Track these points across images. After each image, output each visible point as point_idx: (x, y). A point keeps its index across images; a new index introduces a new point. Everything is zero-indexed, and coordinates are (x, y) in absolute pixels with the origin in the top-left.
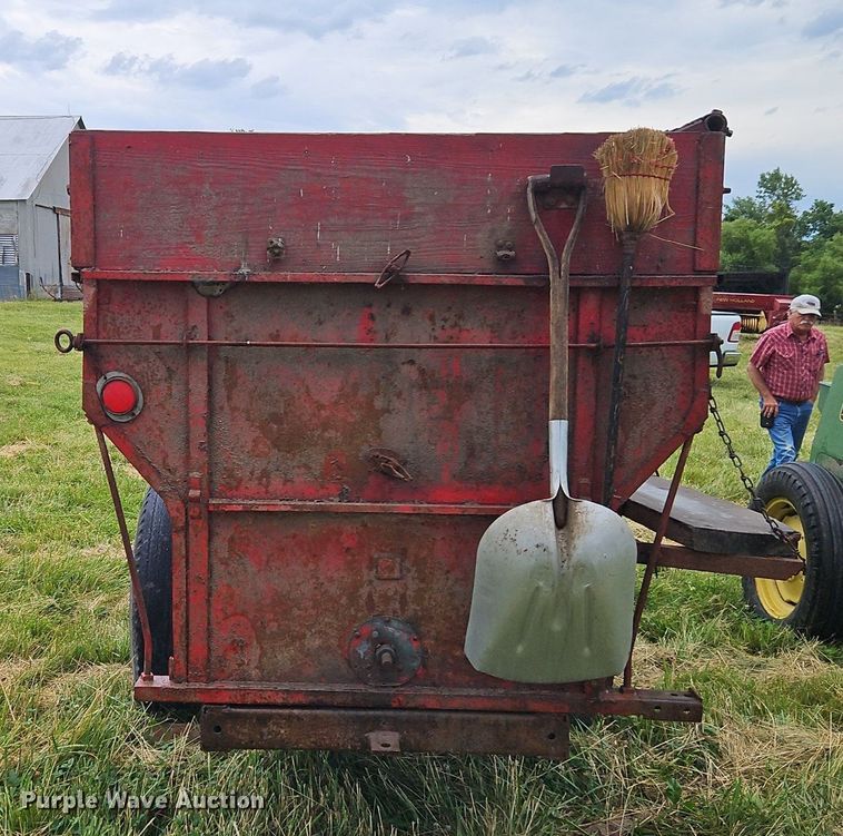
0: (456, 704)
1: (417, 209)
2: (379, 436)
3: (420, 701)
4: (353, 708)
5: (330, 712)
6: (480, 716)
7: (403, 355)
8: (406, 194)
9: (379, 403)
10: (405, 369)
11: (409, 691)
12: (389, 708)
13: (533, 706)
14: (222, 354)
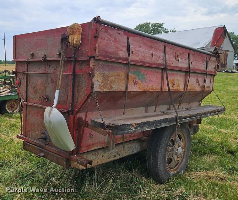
0: (51, 150)
1: (49, 45)
2: (46, 92)
3: (47, 148)
4: (39, 147)
5: (37, 147)
6: (55, 154)
7: (49, 75)
8: (48, 42)
9: (46, 85)
10: (49, 78)
11: (46, 146)
12: (43, 148)
13: (62, 155)
14: (29, 75)
